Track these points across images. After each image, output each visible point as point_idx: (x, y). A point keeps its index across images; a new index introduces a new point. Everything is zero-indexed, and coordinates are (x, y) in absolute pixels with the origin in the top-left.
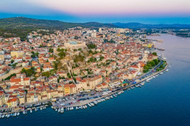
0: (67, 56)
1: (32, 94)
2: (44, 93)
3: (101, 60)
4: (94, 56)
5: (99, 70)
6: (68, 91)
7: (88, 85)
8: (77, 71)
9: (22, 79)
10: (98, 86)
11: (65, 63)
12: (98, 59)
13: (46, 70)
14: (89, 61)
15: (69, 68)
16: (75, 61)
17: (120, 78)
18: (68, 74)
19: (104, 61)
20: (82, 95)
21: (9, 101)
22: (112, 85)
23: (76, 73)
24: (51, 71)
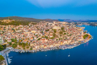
0: (57, 32)
1: (51, 44)
2: (54, 44)
3: (68, 34)
4: (65, 32)
5: (69, 37)
6: (62, 44)
7: (67, 42)
8: (62, 37)
9: (46, 39)
10: (71, 42)
11: (57, 34)
12: (67, 33)
13: (51, 37)
14: (64, 34)
15: (59, 36)
16: (60, 34)
17: (77, 40)
18: (59, 38)
19: (69, 34)
20: (67, 45)
21: (45, 46)
22: (76, 42)
23: (61, 38)
24: (53, 37)
